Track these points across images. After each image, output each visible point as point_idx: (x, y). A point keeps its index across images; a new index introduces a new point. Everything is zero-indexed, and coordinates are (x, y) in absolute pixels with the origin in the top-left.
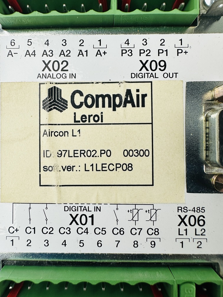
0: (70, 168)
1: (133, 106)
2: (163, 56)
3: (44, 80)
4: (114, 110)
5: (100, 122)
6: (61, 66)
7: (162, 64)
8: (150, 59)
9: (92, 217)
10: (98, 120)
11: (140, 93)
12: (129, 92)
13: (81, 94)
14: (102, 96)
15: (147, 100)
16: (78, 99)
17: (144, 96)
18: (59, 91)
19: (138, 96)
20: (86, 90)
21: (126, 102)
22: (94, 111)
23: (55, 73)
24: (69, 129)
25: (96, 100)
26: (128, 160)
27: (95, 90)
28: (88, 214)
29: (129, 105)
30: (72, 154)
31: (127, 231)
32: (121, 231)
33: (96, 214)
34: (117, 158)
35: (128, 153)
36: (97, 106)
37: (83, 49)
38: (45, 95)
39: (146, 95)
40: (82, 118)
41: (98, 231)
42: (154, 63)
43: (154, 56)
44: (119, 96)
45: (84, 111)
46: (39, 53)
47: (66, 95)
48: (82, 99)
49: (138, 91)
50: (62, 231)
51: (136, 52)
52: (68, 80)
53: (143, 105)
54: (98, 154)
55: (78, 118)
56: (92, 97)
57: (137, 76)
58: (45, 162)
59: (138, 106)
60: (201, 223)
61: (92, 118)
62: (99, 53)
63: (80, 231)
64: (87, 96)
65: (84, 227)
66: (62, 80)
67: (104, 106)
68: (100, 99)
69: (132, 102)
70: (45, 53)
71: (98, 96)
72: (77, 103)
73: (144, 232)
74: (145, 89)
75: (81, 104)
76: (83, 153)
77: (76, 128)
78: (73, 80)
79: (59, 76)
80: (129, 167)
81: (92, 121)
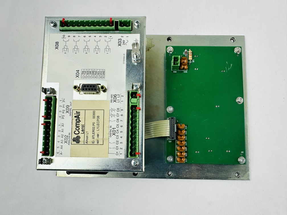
0: (98, 135)
1: (80, 115)
2: (65, 106)
3: (70, 143)
4: (80, 121)
5: (84, 126)
6: (66, 137)
7: (67, 106)
8: (65, 110)
9: (113, 129)
10: (83, 126)
11: (76, 113)
12: (75, 117)
13: (75, 131)
14: (76, 125)
15: (78, 111)
16: (77, 132)
17: (77, 112)
18: (74, 138)
19: (76, 114)
20: (74, 130)
21: (78, 117)
22: (80, 127)
23: (68, 139)
24: (86, 135)
25: (77, 127)
26: (96, 117)
27: (74, 127)
28: (112, 130)
29: (79, 117)
30: (94, 135)
31: (118, 118)
32: (118, 120)
33: (112, 127)
34: (95, 121)
35: (94, 117)
36: (79, 126)
37: (62, 130)
38: (75, 143)
39: (76, 112)
40: (83, 131)
41: (118, 127)
42: (67, 109)
43: (65, 109)
44: (76, 120)
45: (80, 131)
46: (62, 144)
47: (75, 136)
48: (77, 131)
49: (75, 114)
50: (117, 138)
51: (63, 114)
52: (71, 135)
53: (80, 112)
54: (94, 126)
55: (83, 132)
56: (77, 128)
57: (70, 114)
58: (96, 143)
59: (80, 114)
60: (116, 95)
61: (83, 128)
62: (63, 126)
63: (117, 132)
64: (76, 129)
65: (116, 131)
66: (71, 137)
67: (79, 124)
68: (77, 125)
69: (78, 116)
70: (62, 143)
71: (76, 126)
72: (78, 132)
73: (118, 113)
74: (75, 112)
75: (78, 131)
76: (93, 131)
77: (86, 133)
78: (71, 134)
79: (69, 138)
80: (98, 117)
81: (84, 128)
